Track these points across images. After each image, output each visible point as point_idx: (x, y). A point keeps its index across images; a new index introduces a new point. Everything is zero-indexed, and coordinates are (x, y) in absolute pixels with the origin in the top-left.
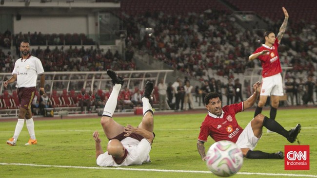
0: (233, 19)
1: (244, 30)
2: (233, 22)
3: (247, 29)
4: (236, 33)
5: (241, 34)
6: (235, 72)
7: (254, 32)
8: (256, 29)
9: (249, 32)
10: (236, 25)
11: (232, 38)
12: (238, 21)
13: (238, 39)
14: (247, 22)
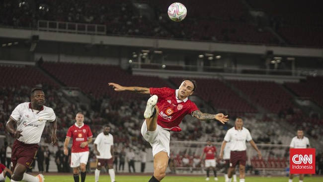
0: (60, 94)
1: (69, 104)
2: (60, 97)
3: (72, 103)
4: (63, 106)
5: (67, 107)
6: (60, 141)
7: (78, 106)
8: (81, 104)
9: (74, 107)
10: (63, 99)
11: (59, 111)
12: (64, 96)
13: (64, 112)
14: (72, 97)
